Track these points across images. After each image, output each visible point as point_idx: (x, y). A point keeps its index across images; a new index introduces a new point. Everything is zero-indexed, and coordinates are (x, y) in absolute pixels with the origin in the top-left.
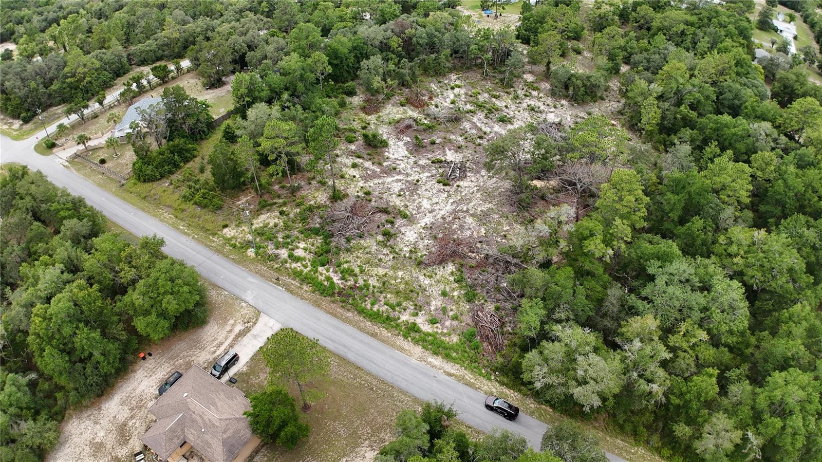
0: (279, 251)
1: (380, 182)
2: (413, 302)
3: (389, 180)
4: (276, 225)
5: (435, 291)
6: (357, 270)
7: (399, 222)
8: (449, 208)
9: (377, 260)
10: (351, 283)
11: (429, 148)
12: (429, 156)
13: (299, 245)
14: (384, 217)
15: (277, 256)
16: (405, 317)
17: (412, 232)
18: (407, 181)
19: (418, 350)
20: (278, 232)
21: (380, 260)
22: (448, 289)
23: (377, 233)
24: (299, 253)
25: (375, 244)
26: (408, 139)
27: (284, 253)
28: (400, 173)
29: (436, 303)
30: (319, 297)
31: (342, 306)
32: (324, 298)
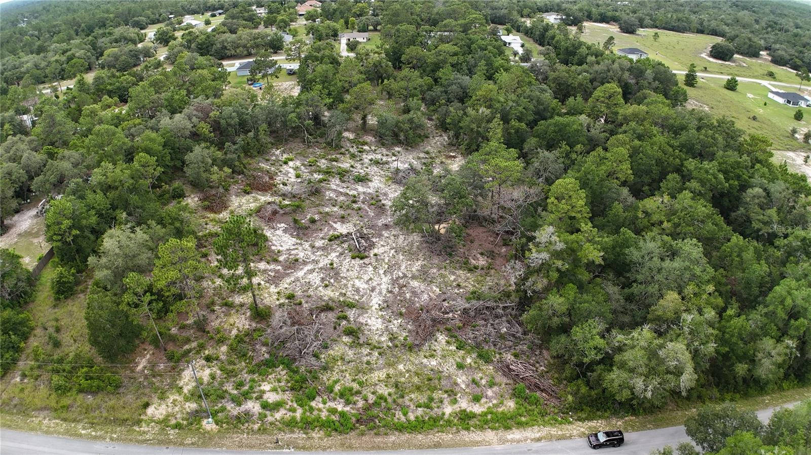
0: (244, 407)
1: (293, 279)
2: (441, 389)
3: (300, 274)
4: (213, 377)
5: (449, 367)
6: (355, 386)
7: (351, 314)
8: (386, 279)
9: (365, 366)
10: (361, 404)
11: (313, 227)
12: (321, 236)
13: (262, 388)
14: (331, 316)
15: (247, 413)
16: (448, 410)
17: (373, 319)
18: (321, 268)
19: (490, 435)
20: (222, 384)
21: (368, 363)
22: (458, 360)
23: (339, 336)
24: (271, 397)
25: (347, 348)
26: (283, 225)
27: (253, 406)
28: (305, 263)
29: (462, 380)
30: (342, 437)
31: (376, 434)
32: (348, 436)
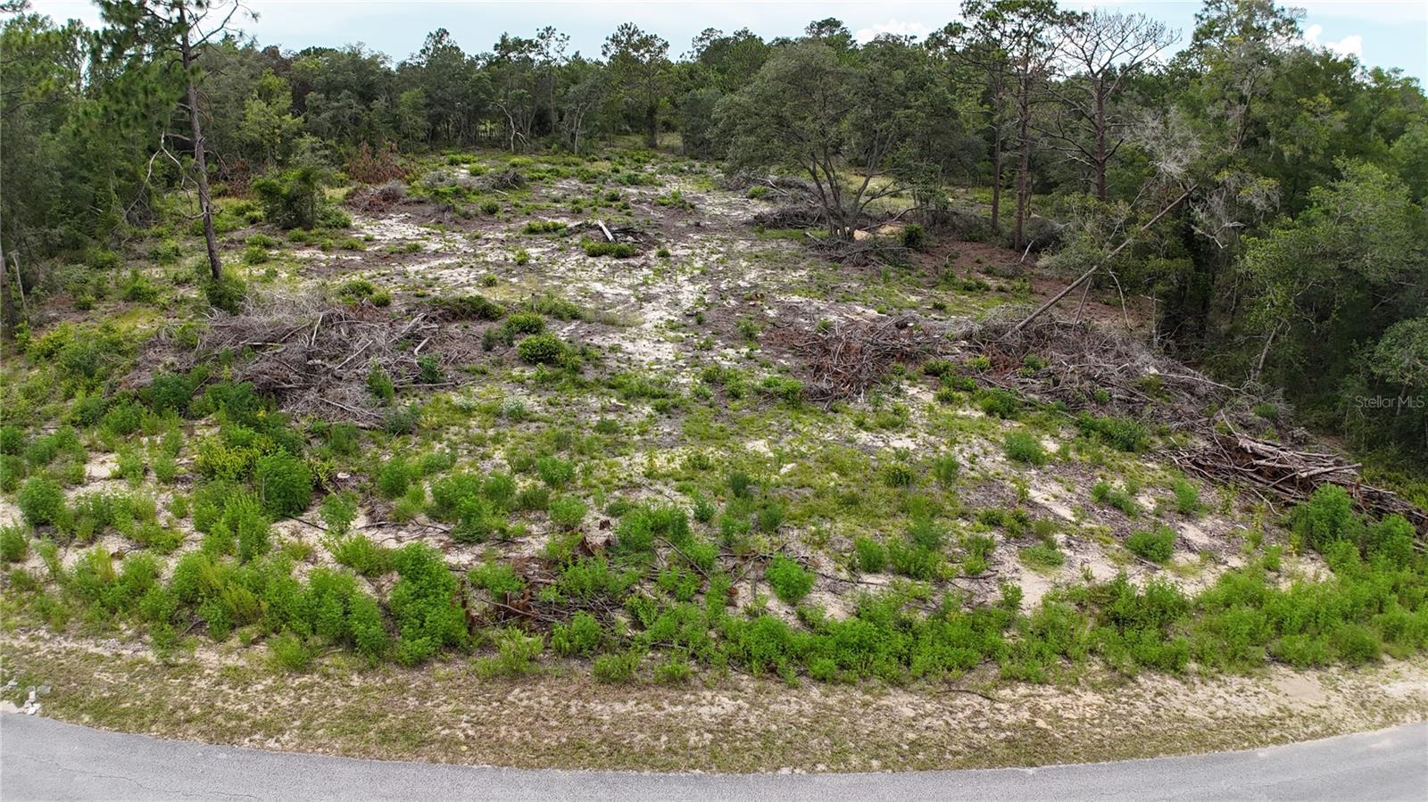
30: (375, 681)
31: (605, 678)
32: (417, 680)
